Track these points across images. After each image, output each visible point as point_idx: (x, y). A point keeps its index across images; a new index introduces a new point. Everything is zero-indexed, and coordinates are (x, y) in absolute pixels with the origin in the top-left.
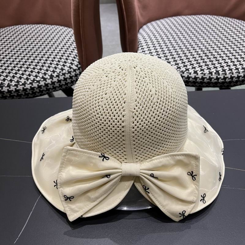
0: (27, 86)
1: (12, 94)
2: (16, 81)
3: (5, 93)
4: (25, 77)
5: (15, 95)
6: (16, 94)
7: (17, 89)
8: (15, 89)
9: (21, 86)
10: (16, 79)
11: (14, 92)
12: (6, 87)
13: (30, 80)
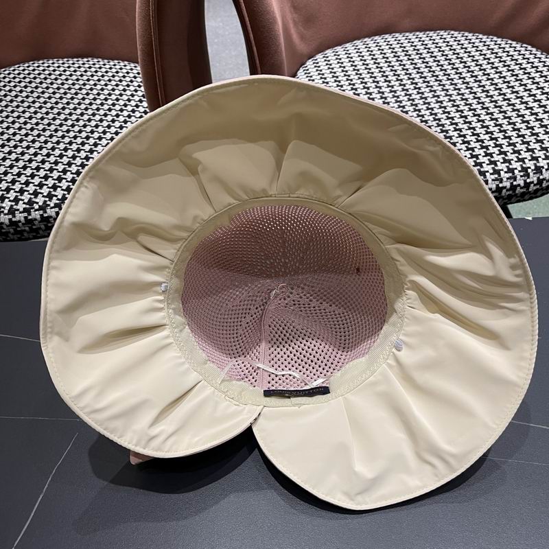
0: (48, 211)
1: (19, 229)
2: (26, 201)
3: (5, 227)
4: (45, 191)
5: (25, 230)
6: (27, 228)
7: (30, 217)
8: (25, 218)
9: (37, 212)
10: (26, 197)
11: (23, 224)
12: (5, 214)
13: (55, 198)
